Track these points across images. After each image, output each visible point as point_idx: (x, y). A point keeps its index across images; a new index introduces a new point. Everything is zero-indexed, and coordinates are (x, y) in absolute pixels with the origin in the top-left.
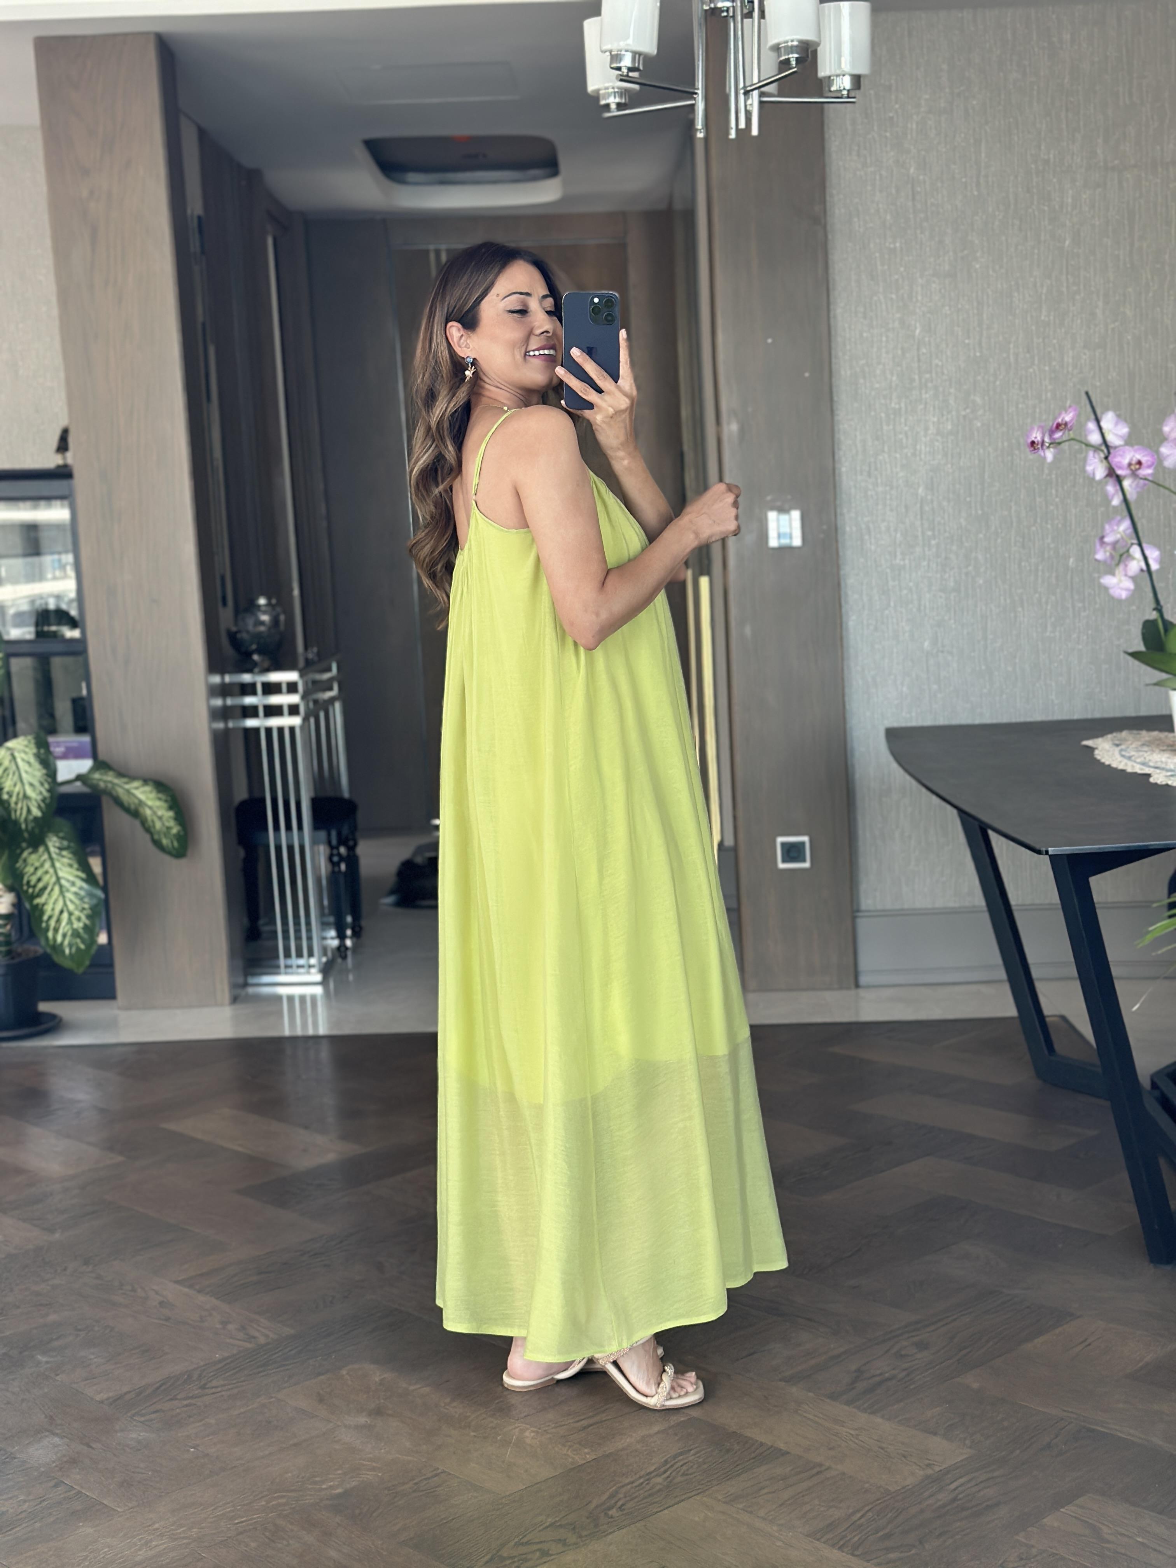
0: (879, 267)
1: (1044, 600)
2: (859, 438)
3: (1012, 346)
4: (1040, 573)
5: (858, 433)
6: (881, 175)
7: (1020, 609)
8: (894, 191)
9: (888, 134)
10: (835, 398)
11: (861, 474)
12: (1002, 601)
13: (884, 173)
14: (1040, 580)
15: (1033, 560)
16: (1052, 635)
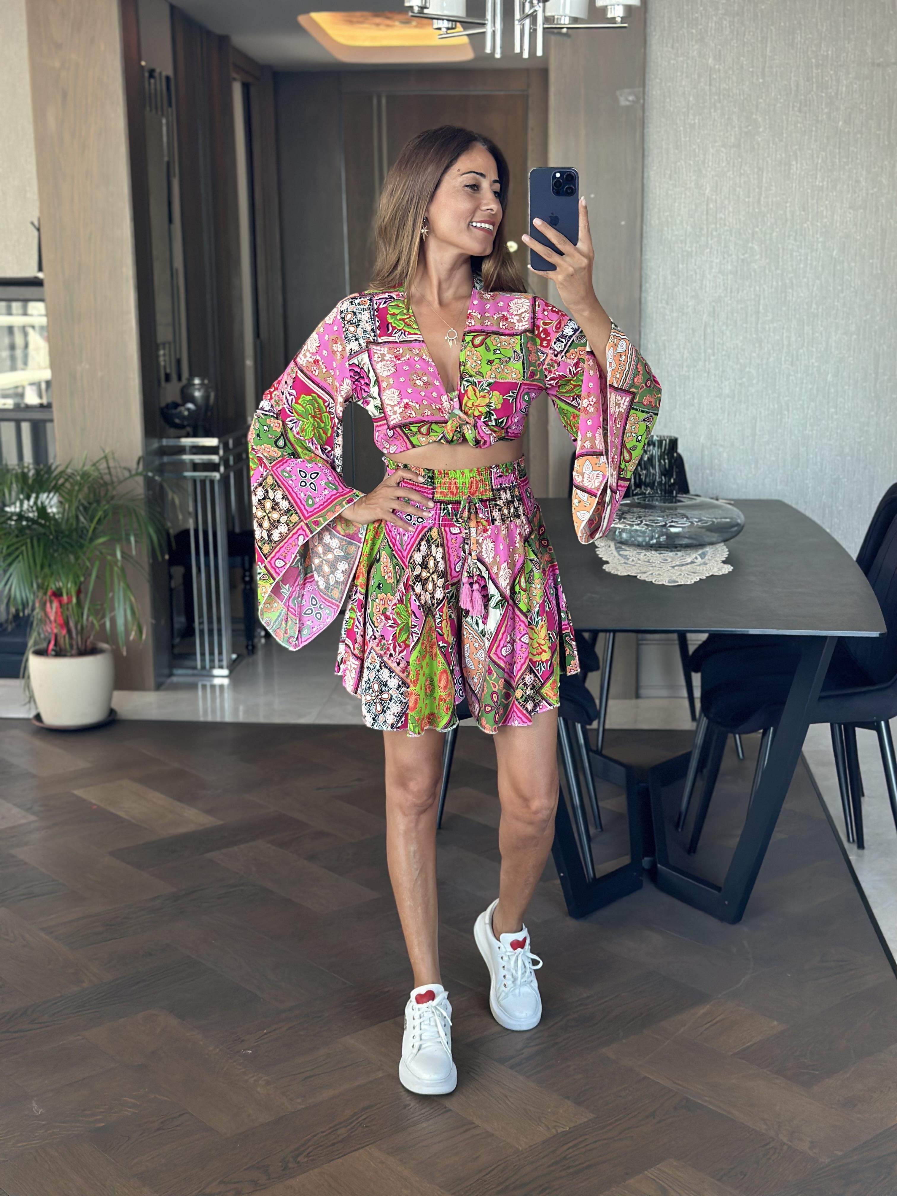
0: (683, 139)
1: (806, 406)
2: (661, 274)
3: (788, 205)
4: (804, 386)
5: (661, 269)
6: (687, 64)
7: (786, 413)
8: (696, 77)
9: (694, 31)
10: (645, 241)
11: (661, 302)
12: (771, 406)
13: (689, 61)
14: (804, 390)
15: (799, 375)
16: (810, 433)
